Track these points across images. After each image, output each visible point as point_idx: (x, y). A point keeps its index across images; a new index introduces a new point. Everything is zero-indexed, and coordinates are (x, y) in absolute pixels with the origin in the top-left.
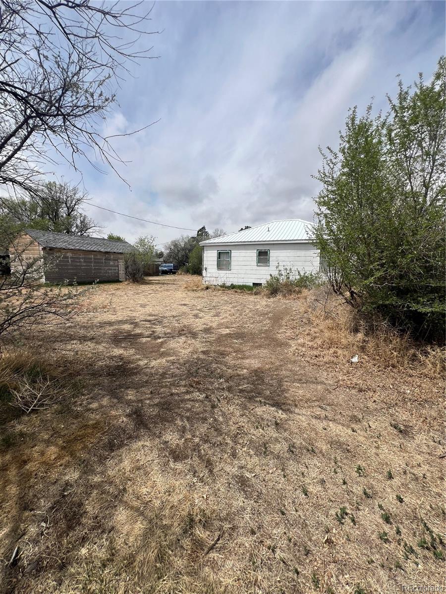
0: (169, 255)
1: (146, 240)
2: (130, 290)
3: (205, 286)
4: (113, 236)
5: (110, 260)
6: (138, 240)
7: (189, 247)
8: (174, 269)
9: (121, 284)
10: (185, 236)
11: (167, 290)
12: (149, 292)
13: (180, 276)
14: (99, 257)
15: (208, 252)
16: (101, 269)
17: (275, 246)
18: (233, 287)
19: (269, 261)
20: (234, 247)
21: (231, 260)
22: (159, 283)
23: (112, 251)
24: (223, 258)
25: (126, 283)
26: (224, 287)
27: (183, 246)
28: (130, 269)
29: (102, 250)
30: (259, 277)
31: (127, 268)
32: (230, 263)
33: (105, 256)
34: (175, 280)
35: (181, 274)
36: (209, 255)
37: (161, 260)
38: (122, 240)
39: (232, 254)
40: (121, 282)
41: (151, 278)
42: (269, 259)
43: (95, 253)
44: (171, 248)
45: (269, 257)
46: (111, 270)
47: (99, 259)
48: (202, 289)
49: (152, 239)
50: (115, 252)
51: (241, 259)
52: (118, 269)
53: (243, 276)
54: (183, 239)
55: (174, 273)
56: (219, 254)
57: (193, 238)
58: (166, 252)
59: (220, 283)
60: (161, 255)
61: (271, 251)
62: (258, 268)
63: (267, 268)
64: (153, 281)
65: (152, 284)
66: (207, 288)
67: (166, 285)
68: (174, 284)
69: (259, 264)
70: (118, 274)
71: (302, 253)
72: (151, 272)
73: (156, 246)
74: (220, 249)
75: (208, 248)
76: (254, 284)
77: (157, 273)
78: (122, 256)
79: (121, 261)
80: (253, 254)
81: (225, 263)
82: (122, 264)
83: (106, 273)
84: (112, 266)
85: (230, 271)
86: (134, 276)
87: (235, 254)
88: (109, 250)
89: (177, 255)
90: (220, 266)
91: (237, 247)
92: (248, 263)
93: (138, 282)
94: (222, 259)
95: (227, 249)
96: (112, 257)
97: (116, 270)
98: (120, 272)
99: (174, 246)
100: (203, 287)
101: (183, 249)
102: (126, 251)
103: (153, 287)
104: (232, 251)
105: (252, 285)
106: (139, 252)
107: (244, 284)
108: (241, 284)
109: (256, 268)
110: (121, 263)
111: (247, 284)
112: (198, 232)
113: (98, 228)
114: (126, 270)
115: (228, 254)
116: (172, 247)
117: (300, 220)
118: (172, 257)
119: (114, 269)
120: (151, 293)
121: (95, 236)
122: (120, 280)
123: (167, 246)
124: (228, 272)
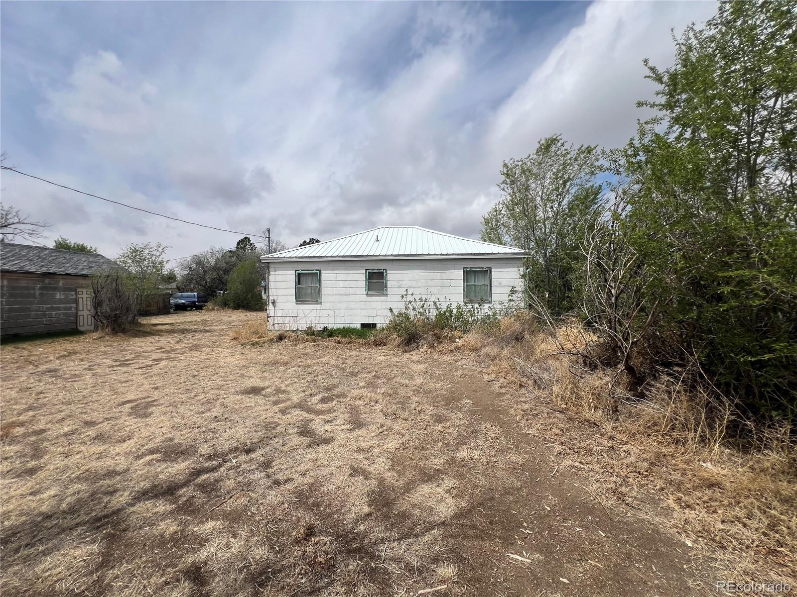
0: (188, 279)
1: (146, 252)
2: (105, 353)
3: (277, 333)
4: (67, 244)
5: (55, 289)
6: (127, 251)
7: (224, 265)
8: (199, 302)
9: (82, 337)
10: (217, 248)
11: (196, 348)
12: (154, 356)
13: (213, 314)
14: (23, 283)
15: (277, 273)
16: (29, 310)
17: (394, 263)
18: (328, 333)
19: (386, 287)
20: (325, 265)
21: (320, 286)
22: (172, 332)
23: (61, 271)
24: (307, 283)
25: (95, 335)
26: (310, 332)
27: (213, 263)
28: (106, 308)
29: (33, 269)
30: (370, 312)
31: (97, 304)
32: (320, 291)
33: (43, 281)
34: (204, 322)
35: (213, 309)
36: (279, 278)
37: (174, 285)
38: (89, 251)
39: (323, 276)
40: (82, 333)
41: (155, 320)
42: (386, 284)
43: (14, 276)
44: (191, 268)
45: (387, 281)
46: (58, 309)
47: (27, 288)
48: (271, 341)
49: (160, 250)
50: (68, 274)
51: (340, 284)
52: (77, 309)
53: (343, 312)
54: (213, 253)
55: (199, 308)
56: (299, 277)
57: (230, 252)
58: (180, 273)
59: (303, 326)
60: (171, 278)
61: (388, 271)
62: (369, 299)
63: (383, 298)
64: (160, 327)
65: (159, 333)
66: (281, 338)
67: (189, 336)
68: (206, 331)
69: (370, 293)
70: (76, 316)
71: (437, 274)
72: (154, 308)
73: (167, 262)
74: (302, 268)
75: (277, 266)
76: (362, 325)
77: (165, 310)
78: (88, 282)
79: (84, 291)
80: (359, 277)
81: (309, 291)
82: (85, 298)
83: (44, 315)
84: (60, 301)
85: (319, 306)
86: (115, 321)
87: (328, 276)
88: (51, 270)
89: (203, 278)
90: (301, 297)
91: (331, 265)
92: (352, 291)
93: (124, 331)
94: (303, 285)
95: (314, 268)
96: (61, 284)
97: (70, 308)
98: (80, 313)
99: (197, 264)
100: (271, 335)
101: (215, 268)
102: (97, 271)
103: (163, 341)
104: (322, 272)
105: (359, 326)
106: (130, 273)
107: (347, 326)
108: (341, 326)
109: (364, 298)
110: (85, 296)
111: (352, 326)
112: (238, 243)
113: (30, 227)
114: (96, 309)
115: (315, 276)
116: (194, 266)
117: (418, 227)
118: (194, 281)
119: (65, 309)
120: (160, 360)
121: (19, 240)
122: (81, 329)
123: (185, 263)
124: (314, 306)
